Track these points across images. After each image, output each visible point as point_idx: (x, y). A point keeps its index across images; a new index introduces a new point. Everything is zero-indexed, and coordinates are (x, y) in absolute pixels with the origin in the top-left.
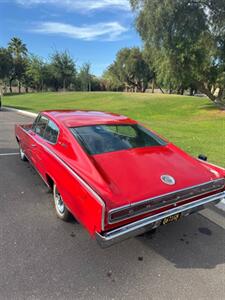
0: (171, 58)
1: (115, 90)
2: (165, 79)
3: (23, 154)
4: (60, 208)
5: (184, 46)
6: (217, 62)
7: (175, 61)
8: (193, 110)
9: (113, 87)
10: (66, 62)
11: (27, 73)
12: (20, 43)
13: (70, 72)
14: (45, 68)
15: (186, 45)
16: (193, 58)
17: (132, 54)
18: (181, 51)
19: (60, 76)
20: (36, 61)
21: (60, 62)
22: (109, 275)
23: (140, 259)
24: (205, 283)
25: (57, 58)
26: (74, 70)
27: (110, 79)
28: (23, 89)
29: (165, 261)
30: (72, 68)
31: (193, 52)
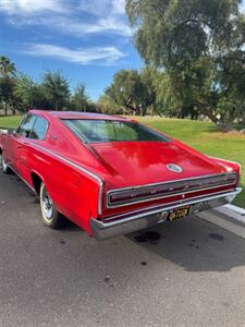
0: (171, 76)
2: (165, 100)
3: (5, 166)
4: (47, 214)
5: (185, 63)
6: (218, 86)
7: (175, 79)
8: (195, 132)
10: (59, 83)
11: (14, 93)
12: (8, 62)
13: (63, 93)
14: (35, 89)
15: (187, 62)
16: (194, 76)
17: (130, 76)
18: (182, 69)
19: (52, 97)
20: (25, 80)
21: (52, 83)
22: (107, 280)
23: (144, 264)
24: (221, 286)
25: (49, 78)
26: (68, 91)
27: (107, 104)
28: (9, 112)
29: (172, 266)
30: (65, 89)
31: (193, 71)
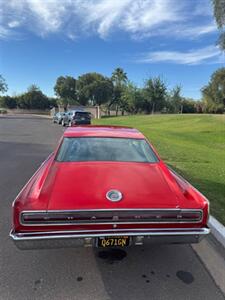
1: (213, 112)
9: (211, 109)
10: (158, 87)
11: (122, 98)
12: (121, 73)
14: (138, 94)
22: (37, 282)
23: (80, 279)
26: (164, 94)
28: (120, 113)
